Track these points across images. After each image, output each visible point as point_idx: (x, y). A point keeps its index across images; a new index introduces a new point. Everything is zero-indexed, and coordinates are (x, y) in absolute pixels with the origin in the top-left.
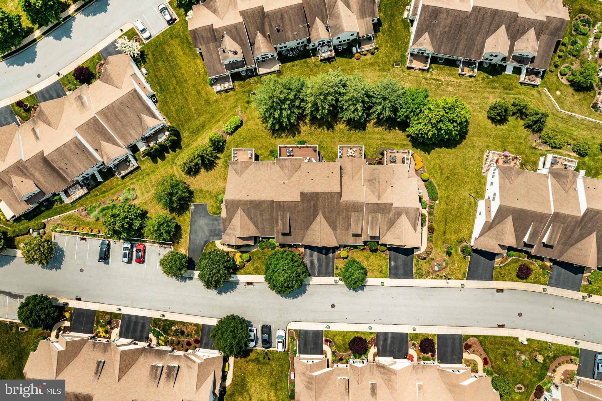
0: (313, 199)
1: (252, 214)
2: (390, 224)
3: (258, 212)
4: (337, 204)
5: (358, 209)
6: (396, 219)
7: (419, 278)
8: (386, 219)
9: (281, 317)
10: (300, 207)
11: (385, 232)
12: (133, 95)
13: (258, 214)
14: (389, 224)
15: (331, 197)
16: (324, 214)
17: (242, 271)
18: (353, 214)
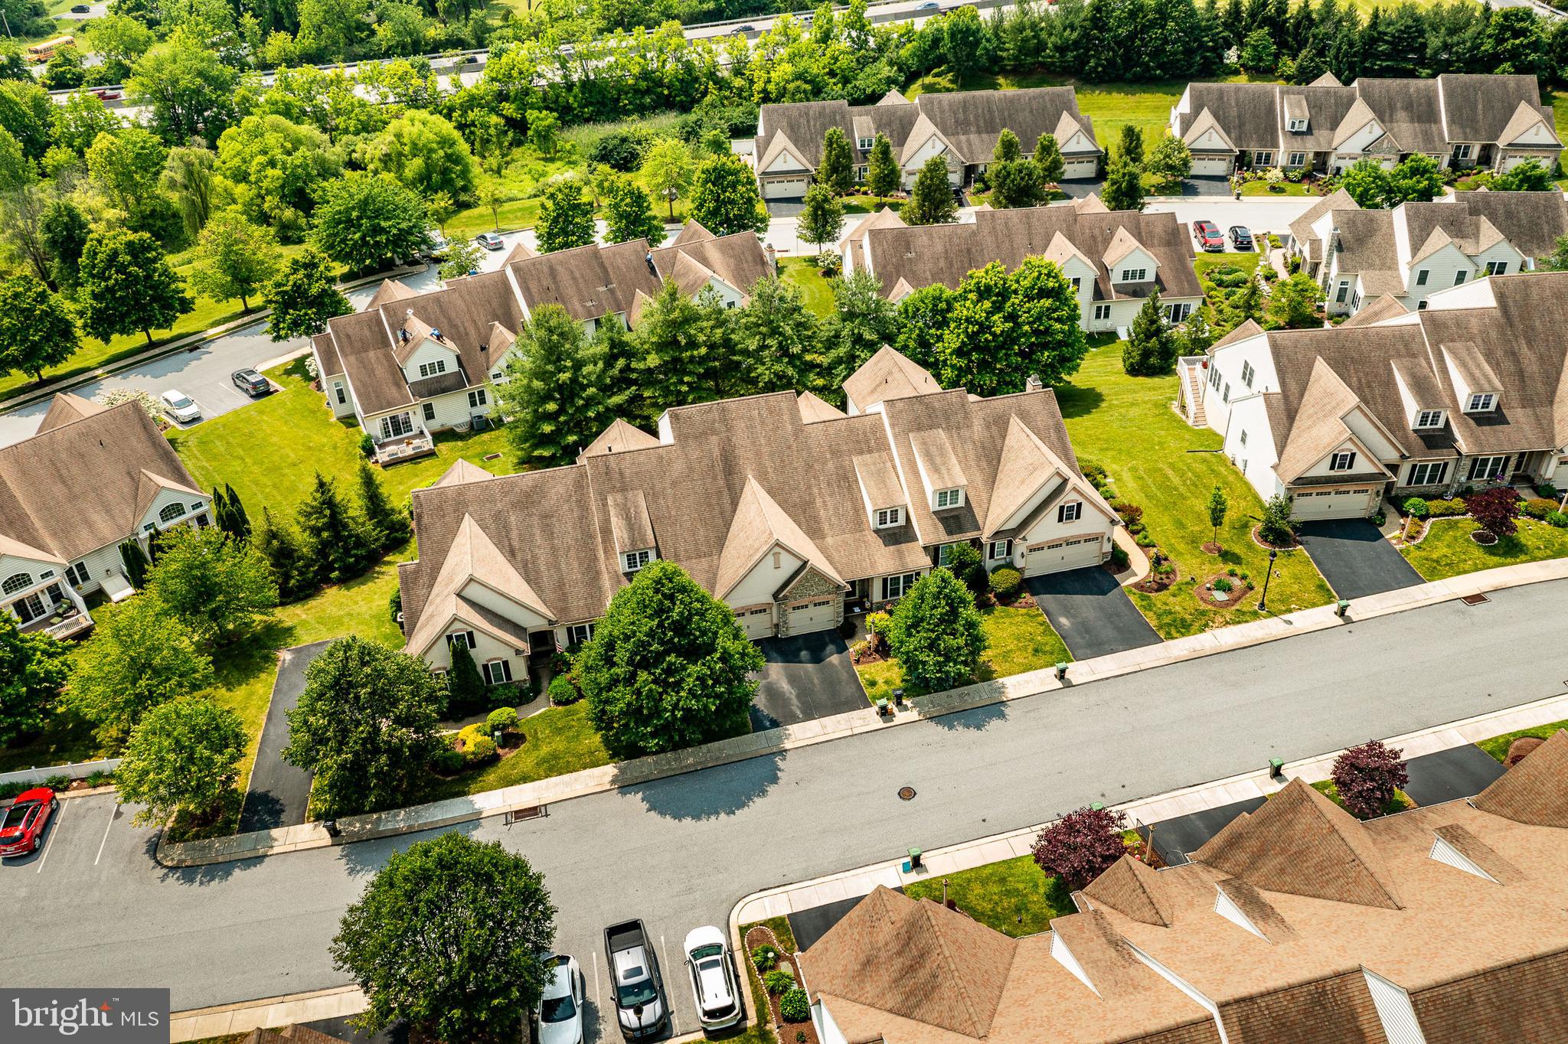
0: (714, 432)
1: (514, 534)
2: (989, 462)
3: (535, 520)
4: (796, 435)
5: (867, 442)
6: (998, 442)
7: (1183, 635)
8: (969, 446)
9: (690, 890)
10: (678, 467)
11: (985, 496)
12: (125, 416)
13: (537, 532)
14: (984, 464)
15: (771, 413)
16: (762, 478)
17: (491, 777)
18: (856, 460)
